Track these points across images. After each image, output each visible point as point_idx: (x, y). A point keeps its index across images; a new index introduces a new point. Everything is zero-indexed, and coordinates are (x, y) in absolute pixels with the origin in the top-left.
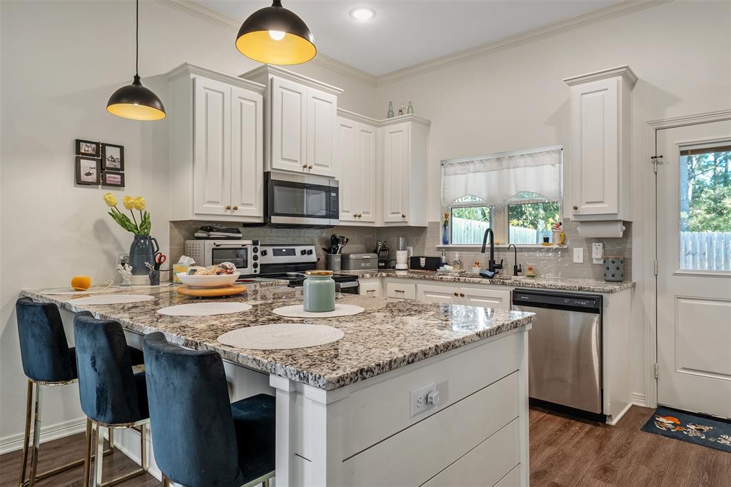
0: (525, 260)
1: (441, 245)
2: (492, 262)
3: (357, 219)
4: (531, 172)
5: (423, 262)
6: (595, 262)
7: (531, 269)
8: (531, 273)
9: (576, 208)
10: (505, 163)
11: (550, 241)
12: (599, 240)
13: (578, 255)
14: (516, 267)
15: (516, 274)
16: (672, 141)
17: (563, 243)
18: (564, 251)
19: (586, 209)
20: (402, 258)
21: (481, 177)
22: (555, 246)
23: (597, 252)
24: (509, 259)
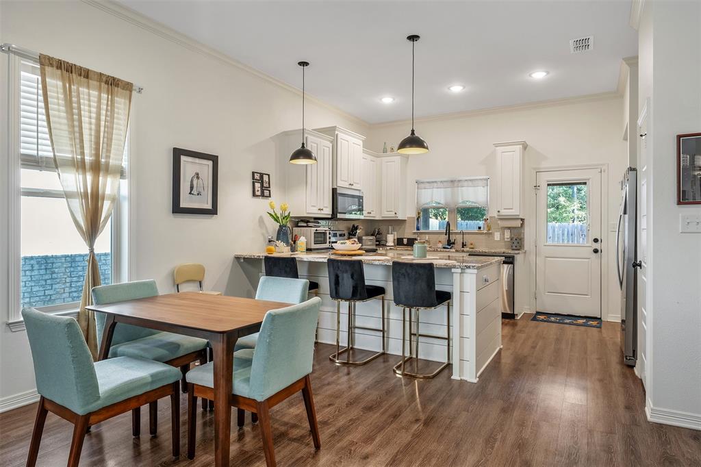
0: (468, 239)
1: (416, 231)
2: (449, 241)
3: (369, 215)
4: (471, 189)
5: (405, 241)
6: (506, 240)
7: (472, 244)
8: (472, 246)
9: (499, 212)
10: (456, 184)
11: (482, 229)
12: (509, 228)
13: (497, 236)
14: (463, 243)
15: (463, 247)
16: (544, 178)
17: (489, 230)
18: (489, 234)
19: (504, 212)
20: (391, 239)
21: (442, 191)
22: (485, 232)
23: (507, 235)
24: (459, 239)
